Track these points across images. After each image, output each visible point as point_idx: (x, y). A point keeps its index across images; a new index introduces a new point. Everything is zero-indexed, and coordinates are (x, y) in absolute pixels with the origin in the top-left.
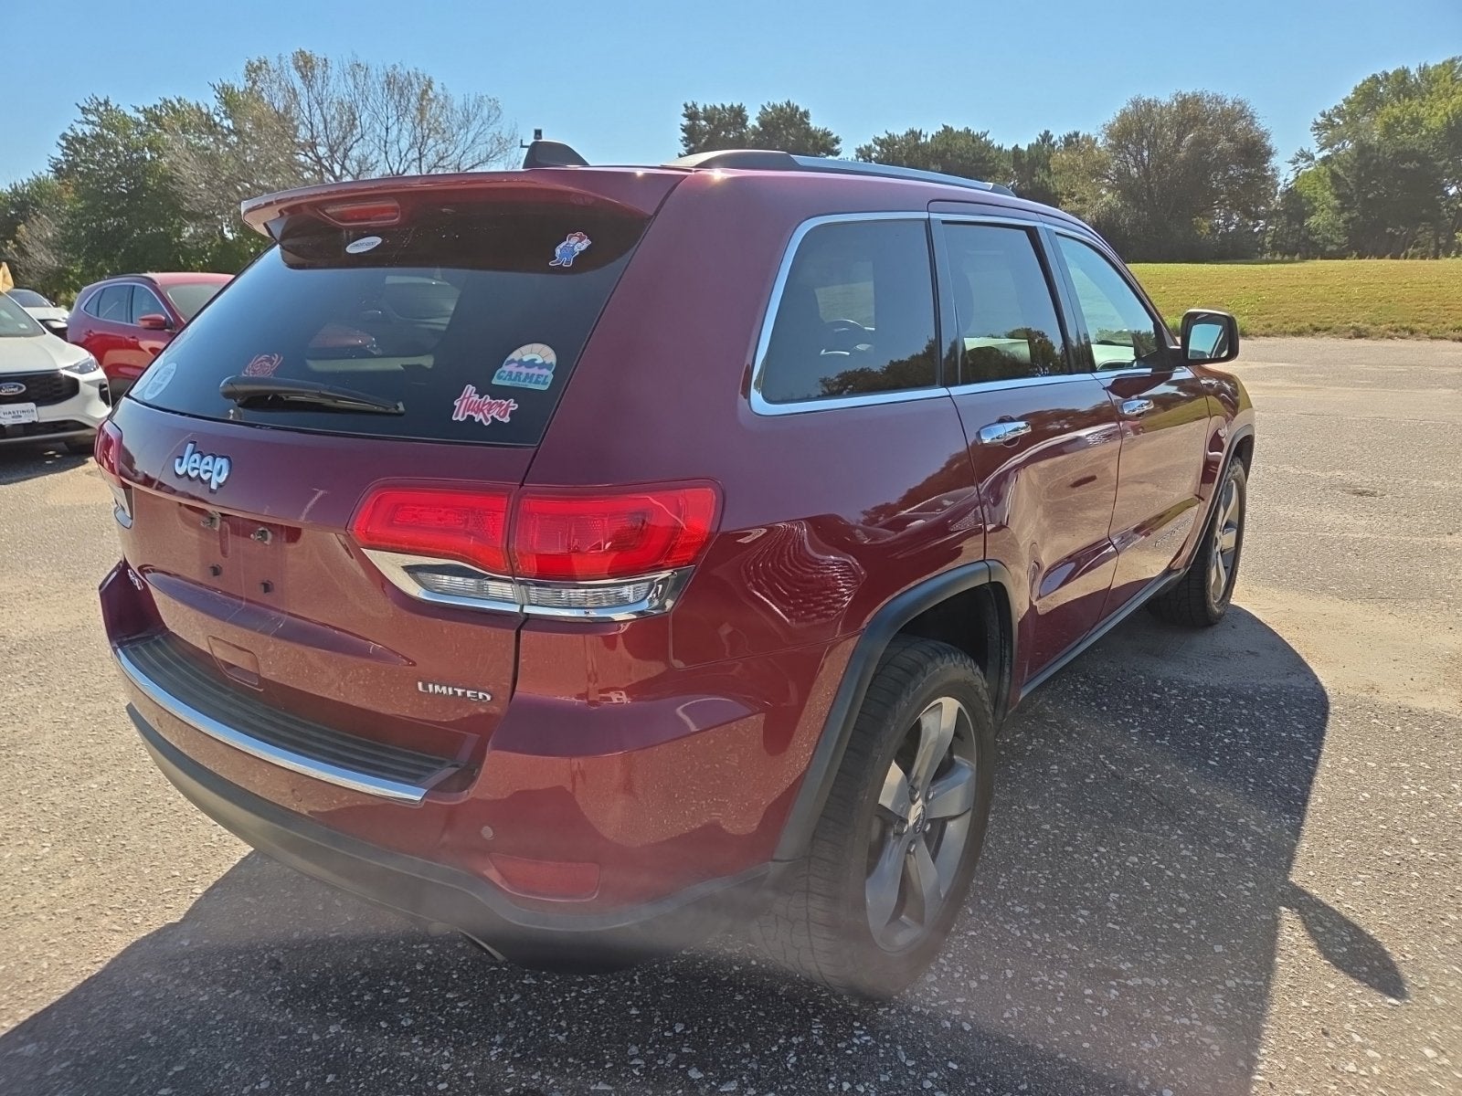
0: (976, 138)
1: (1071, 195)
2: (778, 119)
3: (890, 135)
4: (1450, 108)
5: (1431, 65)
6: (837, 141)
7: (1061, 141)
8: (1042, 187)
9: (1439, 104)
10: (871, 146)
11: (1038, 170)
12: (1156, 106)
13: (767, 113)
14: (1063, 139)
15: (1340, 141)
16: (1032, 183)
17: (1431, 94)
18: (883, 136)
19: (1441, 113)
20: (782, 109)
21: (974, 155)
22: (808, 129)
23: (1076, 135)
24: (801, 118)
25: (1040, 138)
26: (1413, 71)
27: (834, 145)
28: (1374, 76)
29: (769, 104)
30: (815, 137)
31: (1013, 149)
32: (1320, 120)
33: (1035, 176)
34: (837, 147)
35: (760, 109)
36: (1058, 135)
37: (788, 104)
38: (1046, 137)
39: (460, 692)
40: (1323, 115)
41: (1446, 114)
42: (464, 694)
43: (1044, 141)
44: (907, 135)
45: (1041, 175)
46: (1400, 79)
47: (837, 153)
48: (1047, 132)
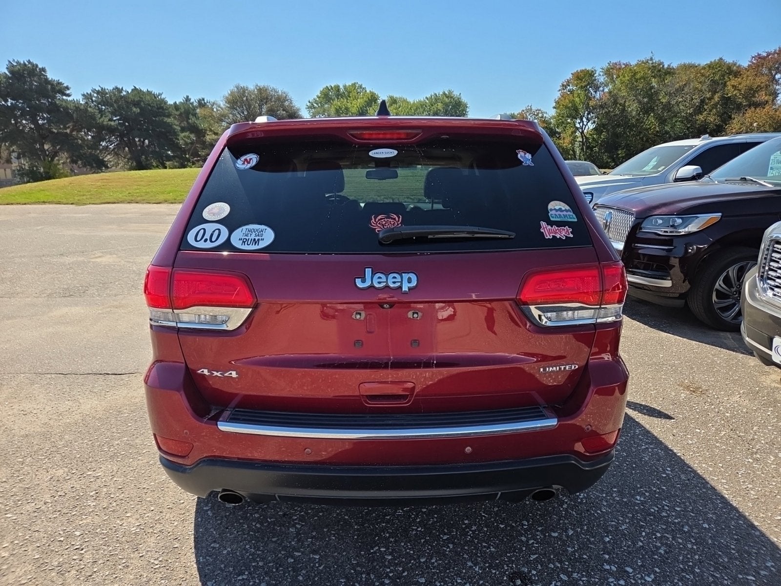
0: (155, 96)
1: (211, 130)
2: (24, 70)
3: (102, 89)
4: (358, 104)
5: (347, 85)
6: (67, 88)
7: (196, 102)
8: (194, 126)
9: (354, 102)
10: (91, 93)
11: (191, 117)
12: (247, 90)
13: (13, 66)
14: (197, 101)
15: (318, 114)
16: (188, 123)
17: (350, 97)
18: (98, 88)
19: (355, 106)
20: (25, 64)
21: (157, 105)
22: (46, 79)
23: (203, 100)
24: (40, 72)
25: (184, 99)
26: (341, 87)
27: (66, 90)
28: (327, 87)
29: (14, 60)
30: (52, 85)
31: (174, 103)
32: (309, 104)
33: (189, 119)
34: (68, 92)
35: (7, 63)
36: (194, 99)
37: (29, 62)
38: (188, 99)
39: (562, 368)
40: (309, 102)
41: (358, 107)
42: (565, 368)
43: (187, 101)
44: (114, 89)
45: (192, 120)
46: (337, 89)
47: (69, 95)
48: (188, 97)
